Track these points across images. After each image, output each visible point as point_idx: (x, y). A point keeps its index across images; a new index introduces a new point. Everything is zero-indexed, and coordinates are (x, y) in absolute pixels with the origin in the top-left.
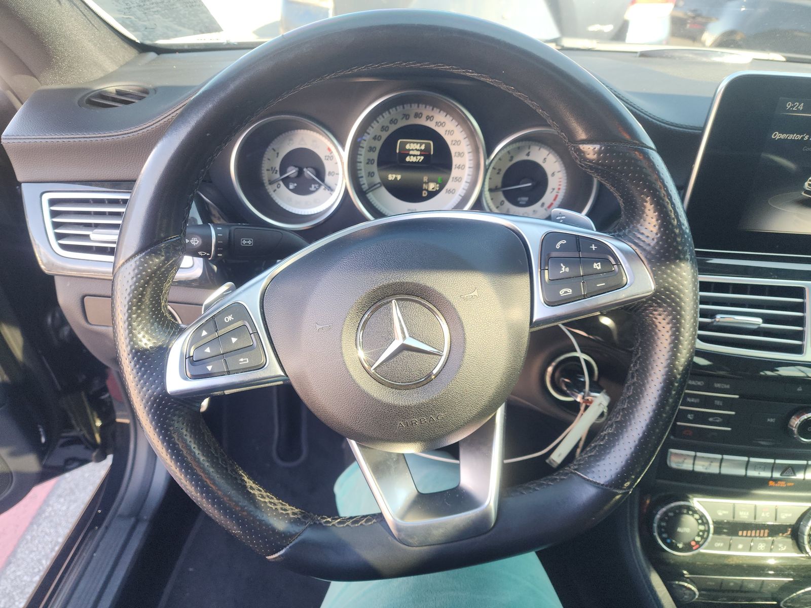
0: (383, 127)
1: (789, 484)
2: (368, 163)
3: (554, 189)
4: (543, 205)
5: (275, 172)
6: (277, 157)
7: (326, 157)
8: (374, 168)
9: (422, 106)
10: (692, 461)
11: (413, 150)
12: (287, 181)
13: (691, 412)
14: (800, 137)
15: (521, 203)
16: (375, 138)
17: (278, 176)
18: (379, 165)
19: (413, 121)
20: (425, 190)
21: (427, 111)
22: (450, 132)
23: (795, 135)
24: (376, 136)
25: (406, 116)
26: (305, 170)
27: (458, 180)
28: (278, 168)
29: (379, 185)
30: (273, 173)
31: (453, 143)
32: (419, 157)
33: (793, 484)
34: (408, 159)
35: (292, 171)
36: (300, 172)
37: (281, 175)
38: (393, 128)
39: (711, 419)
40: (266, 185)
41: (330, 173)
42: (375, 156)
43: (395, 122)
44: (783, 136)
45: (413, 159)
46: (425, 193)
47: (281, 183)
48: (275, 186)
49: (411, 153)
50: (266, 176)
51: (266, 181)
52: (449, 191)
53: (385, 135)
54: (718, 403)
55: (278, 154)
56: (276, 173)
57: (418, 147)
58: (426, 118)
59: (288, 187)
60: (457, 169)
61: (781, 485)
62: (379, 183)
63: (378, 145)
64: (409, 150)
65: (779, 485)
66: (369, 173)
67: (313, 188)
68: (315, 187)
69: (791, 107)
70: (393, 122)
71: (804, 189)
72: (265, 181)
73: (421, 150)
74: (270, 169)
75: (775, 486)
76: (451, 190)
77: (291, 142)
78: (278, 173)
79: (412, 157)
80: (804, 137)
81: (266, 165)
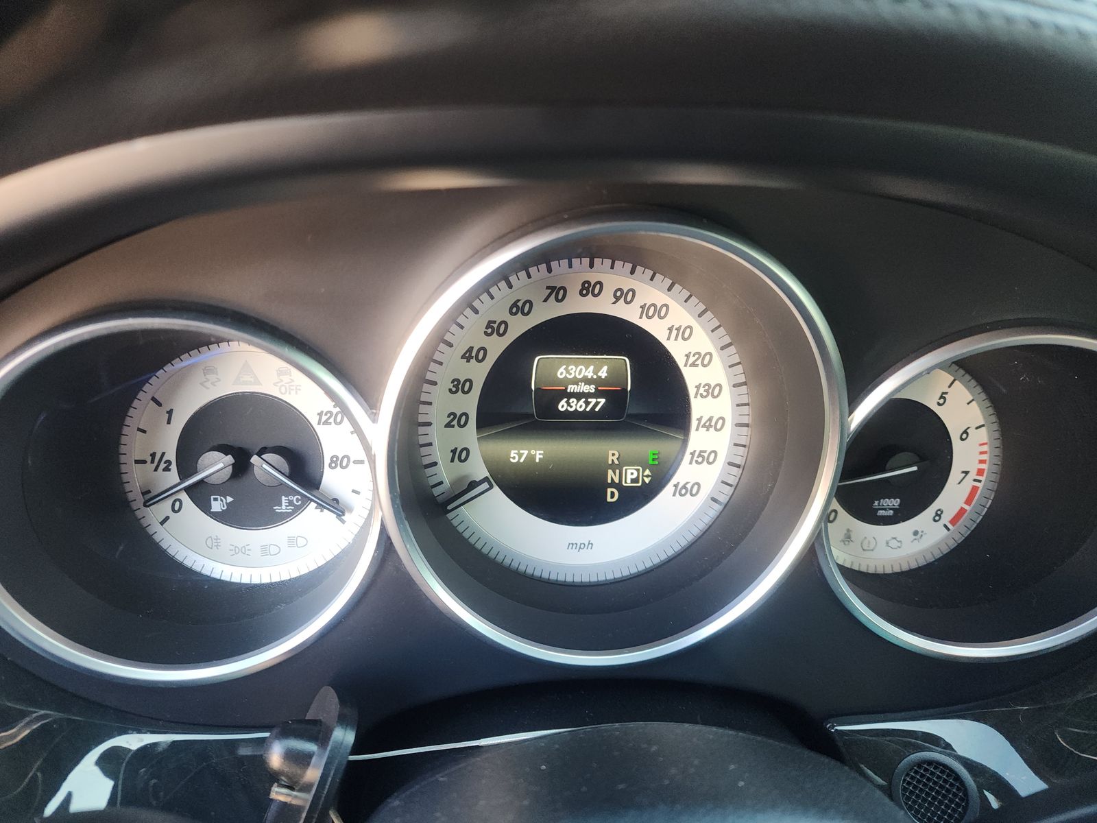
0: (490, 324)
2: (449, 425)
3: (966, 473)
4: (939, 514)
5: (163, 466)
6: (169, 422)
7: (320, 414)
8: (469, 436)
9: (602, 264)
11: (576, 382)
12: (200, 494)
15: (881, 513)
16: (468, 356)
17: (173, 477)
18: (481, 425)
19: (577, 305)
20: (613, 484)
21: (613, 277)
22: (683, 333)
24: (470, 350)
25: (557, 293)
26: (255, 459)
27: (704, 457)
28: (171, 455)
29: (485, 486)
30: (156, 470)
31: (692, 359)
32: (593, 401)
34: (562, 406)
35: (215, 465)
36: (241, 467)
37: (184, 475)
38: (519, 326)
40: (134, 506)
41: (335, 462)
42: (470, 404)
43: (526, 310)
45: (578, 406)
46: (613, 495)
47: (184, 497)
48: (164, 508)
49: (571, 388)
50: (135, 477)
51: (135, 496)
52: (682, 490)
53: (497, 347)
55: (170, 413)
56: (167, 469)
57: (589, 373)
58: (615, 295)
59: (205, 507)
60: (702, 430)
62: (486, 479)
63: (479, 373)
64: (567, 382)
66: (454, 451)
67: (284, 507)
68: (290, 503)
70: (521, 308)
72: (131, 496)
73: (597, 382)
74: (149, 459)
76: (689, 486)
77: (212, 377)
78: (174, 467)
79: (573, 401)
81: (134, 446)
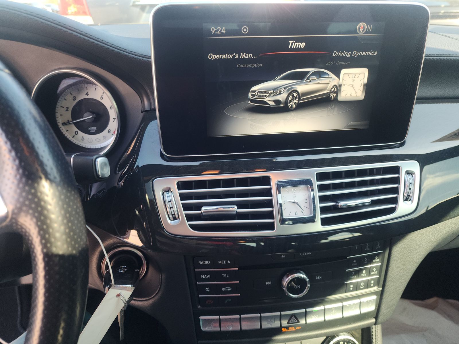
1: (297, 328)
4: (109, 131)
10: (218, 324)
13: (207, 286)
14: (231, 56)
23: (227, 55)
33: (300, 328)
39: (223, 289)
44: (217, 57)
54: (224, 276)
61: (292, 330)
65: (290, 330)
69: (215, 31)
71: (250, 99)
75: (287, 331)
80: (235, 56)
